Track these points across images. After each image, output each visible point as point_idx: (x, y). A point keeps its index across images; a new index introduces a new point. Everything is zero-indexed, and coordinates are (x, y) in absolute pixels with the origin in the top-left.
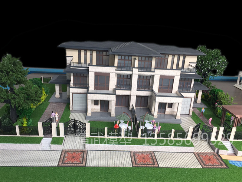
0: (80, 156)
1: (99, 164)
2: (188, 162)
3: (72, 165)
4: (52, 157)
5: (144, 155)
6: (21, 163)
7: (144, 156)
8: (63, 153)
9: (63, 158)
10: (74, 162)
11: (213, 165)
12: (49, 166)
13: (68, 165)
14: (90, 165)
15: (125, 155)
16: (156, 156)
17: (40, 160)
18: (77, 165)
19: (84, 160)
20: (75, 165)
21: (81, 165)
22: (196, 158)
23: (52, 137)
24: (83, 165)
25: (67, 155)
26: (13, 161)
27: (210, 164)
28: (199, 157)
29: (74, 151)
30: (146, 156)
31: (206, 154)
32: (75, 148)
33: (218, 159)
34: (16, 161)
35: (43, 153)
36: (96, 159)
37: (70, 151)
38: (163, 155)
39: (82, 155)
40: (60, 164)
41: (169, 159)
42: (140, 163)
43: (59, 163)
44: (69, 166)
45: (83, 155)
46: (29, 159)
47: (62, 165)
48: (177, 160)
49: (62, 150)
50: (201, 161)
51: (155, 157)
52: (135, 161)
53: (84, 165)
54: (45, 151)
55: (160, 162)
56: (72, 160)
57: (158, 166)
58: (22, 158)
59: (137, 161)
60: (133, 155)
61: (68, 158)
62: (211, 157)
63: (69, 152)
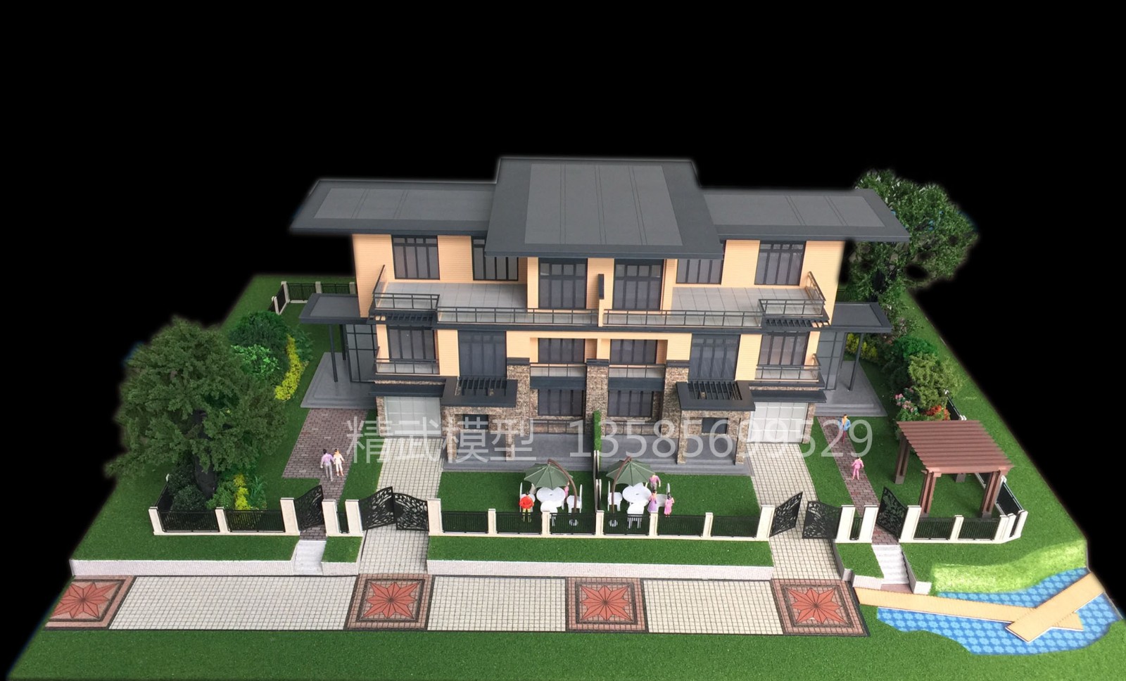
0: (410, 595)
1: (467, 621)
2: (743, 614)
3: (386, 625)
4: (328, 598)
5: (606, 592)
6: (239, 620)
7: (608, 592)
8: (361, 587)
9: (361, 604)
10: (393, 617)
11: (822, 625)
12: (319, 628)
13: (375, 624)
14: (440, 625)
15: (548, 592)
16: (646, 594)
17: (293, 609)
18: (402, 625)
19: (422, 609)
20: (396, 625)
21: (413, 625)
22: (775, 599)
23: (327, 535)
24: (418, 625)
25: (370, 593)
26: (215, 612)
27: (812, 619)
28: (785, 596)
29: (393, 579)
30: (613, 594)
31: (812, 585)
32: (397, 568)
33: (844, 606)
34: (227, 612)
35: (300, 587)
36: (458, 606)
37: (380, 580)
38: (671, 590)
39: (415, 593)
40: (353, 624)
41: (684, 605)
42: (590, 619)
43: (347, 619)
44: (377, 630)
45: (421, 593)
46: (261, 605)
47: (358, 624)
48: (711, 609)
49: (358, 577)
50: (785, 610)
51: (643, 596)
52: (577, 613)
53: (420, 624)
54: (308, 579)
55: (654, 616)
56: (387, 609)
57: (644, 627)
58: (242, 601)
59: (585, 611)
60: (575, 589)
61: (375, 602)
62: (824, 596)
63: (379, 583)
